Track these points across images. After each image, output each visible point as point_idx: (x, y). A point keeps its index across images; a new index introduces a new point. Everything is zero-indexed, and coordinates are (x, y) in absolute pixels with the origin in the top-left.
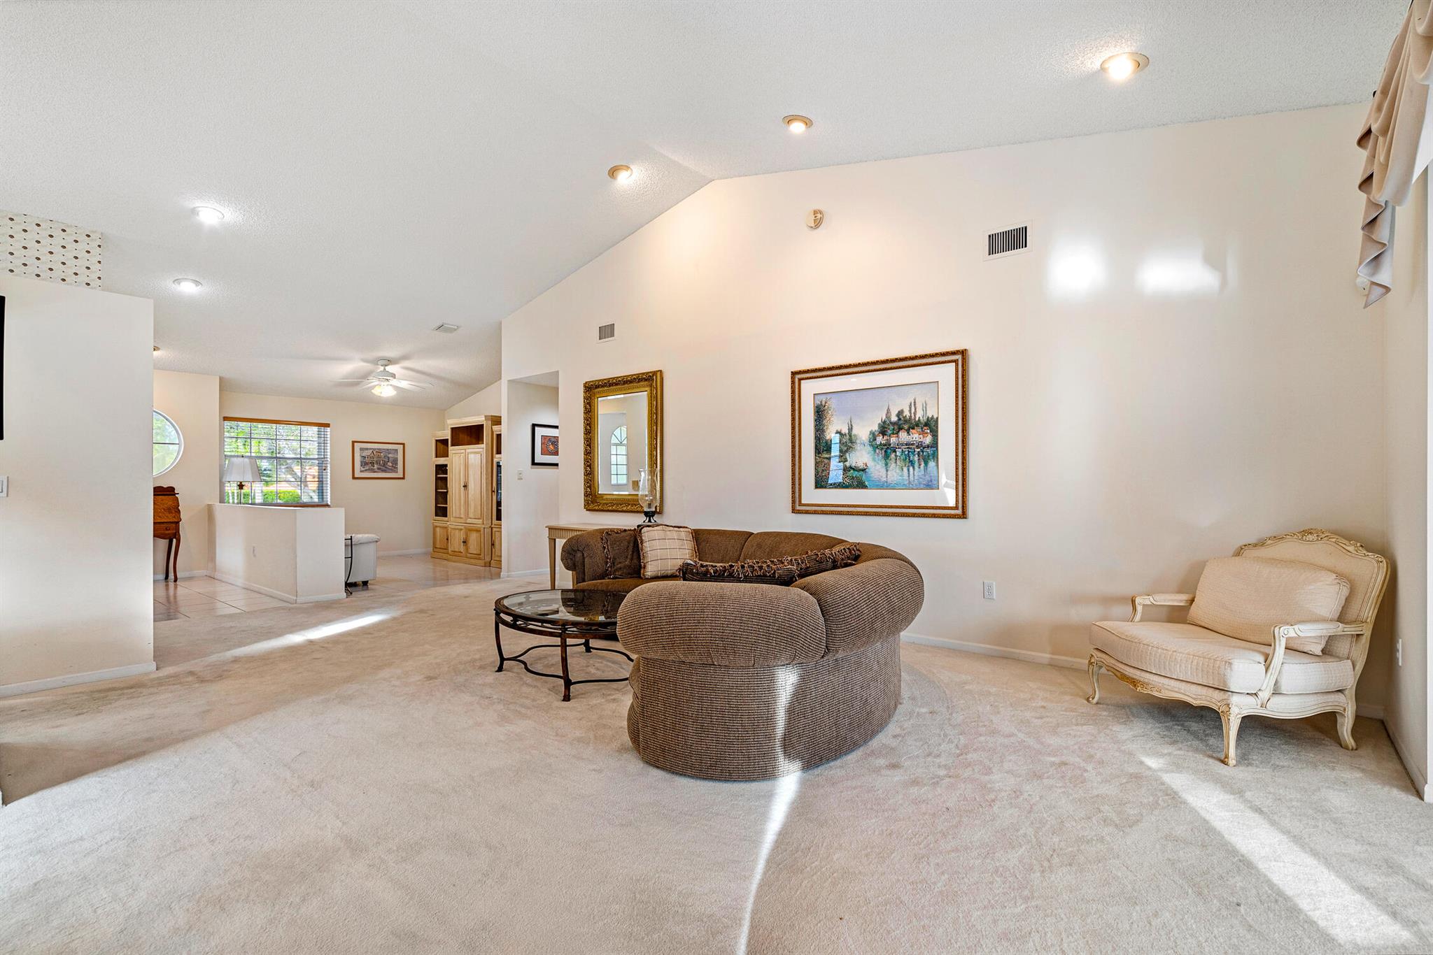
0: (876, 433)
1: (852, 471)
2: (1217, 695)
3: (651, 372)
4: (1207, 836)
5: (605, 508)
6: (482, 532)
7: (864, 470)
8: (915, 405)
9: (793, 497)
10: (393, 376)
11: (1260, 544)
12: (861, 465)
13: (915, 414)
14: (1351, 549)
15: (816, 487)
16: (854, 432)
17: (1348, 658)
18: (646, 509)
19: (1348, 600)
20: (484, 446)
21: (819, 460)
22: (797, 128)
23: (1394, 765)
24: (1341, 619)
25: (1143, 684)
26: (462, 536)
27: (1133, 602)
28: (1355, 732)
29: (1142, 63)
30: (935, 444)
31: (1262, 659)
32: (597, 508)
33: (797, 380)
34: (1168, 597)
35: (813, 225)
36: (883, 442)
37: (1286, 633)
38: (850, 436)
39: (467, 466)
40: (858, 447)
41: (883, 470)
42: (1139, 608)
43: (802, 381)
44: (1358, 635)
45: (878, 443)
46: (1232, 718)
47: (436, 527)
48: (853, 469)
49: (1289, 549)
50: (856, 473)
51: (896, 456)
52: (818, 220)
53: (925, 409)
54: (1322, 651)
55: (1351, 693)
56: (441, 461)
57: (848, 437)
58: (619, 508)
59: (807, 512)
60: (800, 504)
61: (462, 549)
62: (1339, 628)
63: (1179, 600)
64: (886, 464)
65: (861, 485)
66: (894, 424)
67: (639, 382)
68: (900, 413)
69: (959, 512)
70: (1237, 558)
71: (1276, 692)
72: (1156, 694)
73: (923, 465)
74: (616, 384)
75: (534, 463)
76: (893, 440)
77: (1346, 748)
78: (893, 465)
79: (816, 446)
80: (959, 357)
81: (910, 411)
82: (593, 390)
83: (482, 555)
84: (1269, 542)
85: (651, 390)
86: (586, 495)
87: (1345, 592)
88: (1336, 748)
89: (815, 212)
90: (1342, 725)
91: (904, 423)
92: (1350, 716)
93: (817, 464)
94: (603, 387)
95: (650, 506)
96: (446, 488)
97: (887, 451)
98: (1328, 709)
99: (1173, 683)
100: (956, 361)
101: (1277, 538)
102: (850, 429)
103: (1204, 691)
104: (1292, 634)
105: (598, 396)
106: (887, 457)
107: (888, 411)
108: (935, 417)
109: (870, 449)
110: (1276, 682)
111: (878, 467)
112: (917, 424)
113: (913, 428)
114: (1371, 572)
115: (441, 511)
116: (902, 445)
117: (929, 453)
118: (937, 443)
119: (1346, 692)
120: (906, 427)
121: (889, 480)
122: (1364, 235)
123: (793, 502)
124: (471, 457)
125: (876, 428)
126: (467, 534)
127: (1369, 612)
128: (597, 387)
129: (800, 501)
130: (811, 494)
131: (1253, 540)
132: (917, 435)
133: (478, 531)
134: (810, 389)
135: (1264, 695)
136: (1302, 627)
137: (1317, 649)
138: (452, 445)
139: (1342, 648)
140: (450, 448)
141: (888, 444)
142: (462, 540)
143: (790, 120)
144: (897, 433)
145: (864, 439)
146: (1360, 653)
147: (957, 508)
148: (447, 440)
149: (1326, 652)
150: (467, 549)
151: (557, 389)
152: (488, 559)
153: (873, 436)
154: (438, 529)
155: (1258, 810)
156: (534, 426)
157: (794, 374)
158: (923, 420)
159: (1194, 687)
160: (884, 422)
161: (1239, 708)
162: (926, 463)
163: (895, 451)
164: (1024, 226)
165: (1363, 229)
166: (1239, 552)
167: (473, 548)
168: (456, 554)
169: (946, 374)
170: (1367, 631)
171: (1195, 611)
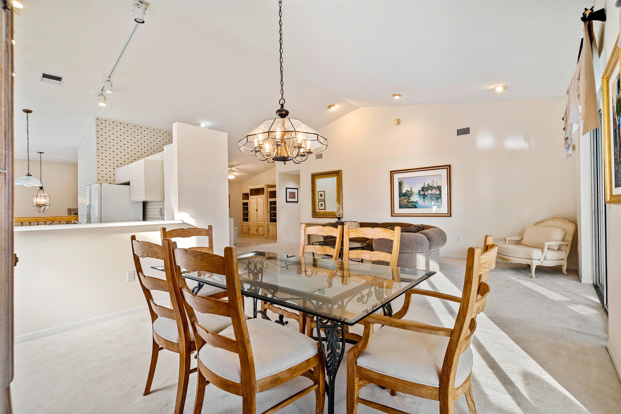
0: (420, 191)
1: (412, 203)
2: (529, 261)
3: (338, 171)
4: (527, 288)
5: (320, 216)
6: (264, 227)
7: (416, 202)
8: (433, 182)
9: (392, 211)
10: (234, 171)
11: (542, 222)
12: (415, 201)
13: (433, 184)
14: (566, 222)
15: (400, 208)
16: (412, 190)
17: (565, 251)
18: (338, 217)
19: (565, 236)
20: (264, 195)
21: (400, 199)
22: (397, 97)
23: (577, 277)
24: (563, 240)
25: (509, 260)
26: (256, 228)
27: (505, 239)
28: (567, 270)
29: (505, 88)
30: (440, 194)
31: (541, 251)
32: (317, 217)
33: (392, 174)
34: (515, 237)
35: (397, 124)
36: (423, 193)
37: (547, 244)
38: (411, 192)
39: (257, 203)
40: (414, 195)
41: (423, 202)
42: (507, 241)
43: (394, 174)
44: (567, 245)
45: (421, 194)
46: (533, 266)
47: (243, 225)
48: (413, 202)
49: (550, 223)
50: (413, 203)
51: (427, 198)
52: (399, 122)
53: (437, 183)
54: (558, 249)
55: (565, 260)
56: (245, 201)
57: (410, 192)
58: (326, 216)
59: (396, 216)
60: (394, 214)
61: (256, 232)
62: (562, 243)
63: (518, 238)
64: (424, 200)
65: (415, 207)
66: (426, 188)
67: (333, 174)
68: (428, 185)
69: (449, 215)
70: (536, 226)
71: (545, 259)
72: (513, 262)
73: (436, 200)
74: (324, 174)
75: (287, 202)
76: (426, 193)
77: (565, 275)
78: (426, 201)
79: (399, 195)
80: (448, 167)
81: (432, 184)
82: (314, 176)
83: (265, 235)
84: (544, 221)
85: (338, 176)
86: (313, 212)
87: (564, 233)
88: (562, 275)
89: (398, 120)
90: (563, 269)
91: (430, 188)
92: (565, 266)
93: (400, 200)
94: (318, 175)
95: (339, 215)
96: (248, 211)
97: (424, 196)
98: (560, 264)
99: (518, 259)
100: (447, 168)
101: (546, 220)
102: (411, 189)
103: (526, 260)
104: (549, 244)
105: (316, 178)
106: (424, 198)
107: (424, 184)
108: (440, 186)
109: (419, 196)
110: (545, 257)
111: (421, 201)
112: (434, 188)
113: (433, 189)
114: (570, 228)
115: (246, 219)
116: (429, 194)
117: (438, 197)
118: (441, 193)
119: (564, 260)
120: (431, 189)
121: (425, 205)
122: (565, 142)
123: (392, 213)
124: (259, 200)
125: (420, 189)
126: (258, 228)
127: (570, 238)
128: (316, 175)
129: (394, 213)
130: (397, 210)
131: (540, 221)
132: (434, 191)
133: (263, 226)
134: (397, 177)
135: (542, 260)
136: (552, 242)
137: (556, 249)
138: (250, 195)
139: (563, 248)
140: (250, 196)
141: (424, 194)
142: (256, 230)
143: (394, 95)
144: (428, 190)
145: (416, 192)
146: (568, 249)
147: (448, 214)
148: (248, 193)
149: (559, 249)
150: (258, 233)
151: (300, 175)
152: (267, 236)
153: (419, 192)
154: (244, 226)
155: (540, 285)
156: (287, 188)
157: (391, 172)
158: (436, 186)
159: (523, 259)
160: (423, 187)
161: (535, 264)
162: (437, 200)
163: (427, 196)
164: (468, 127)
165: (565, 140)
166: (536, 224)
167: (261, 232)
168: (254, 235)
169: (444, 172)
170: (570, 244)
171: (523, 241)
